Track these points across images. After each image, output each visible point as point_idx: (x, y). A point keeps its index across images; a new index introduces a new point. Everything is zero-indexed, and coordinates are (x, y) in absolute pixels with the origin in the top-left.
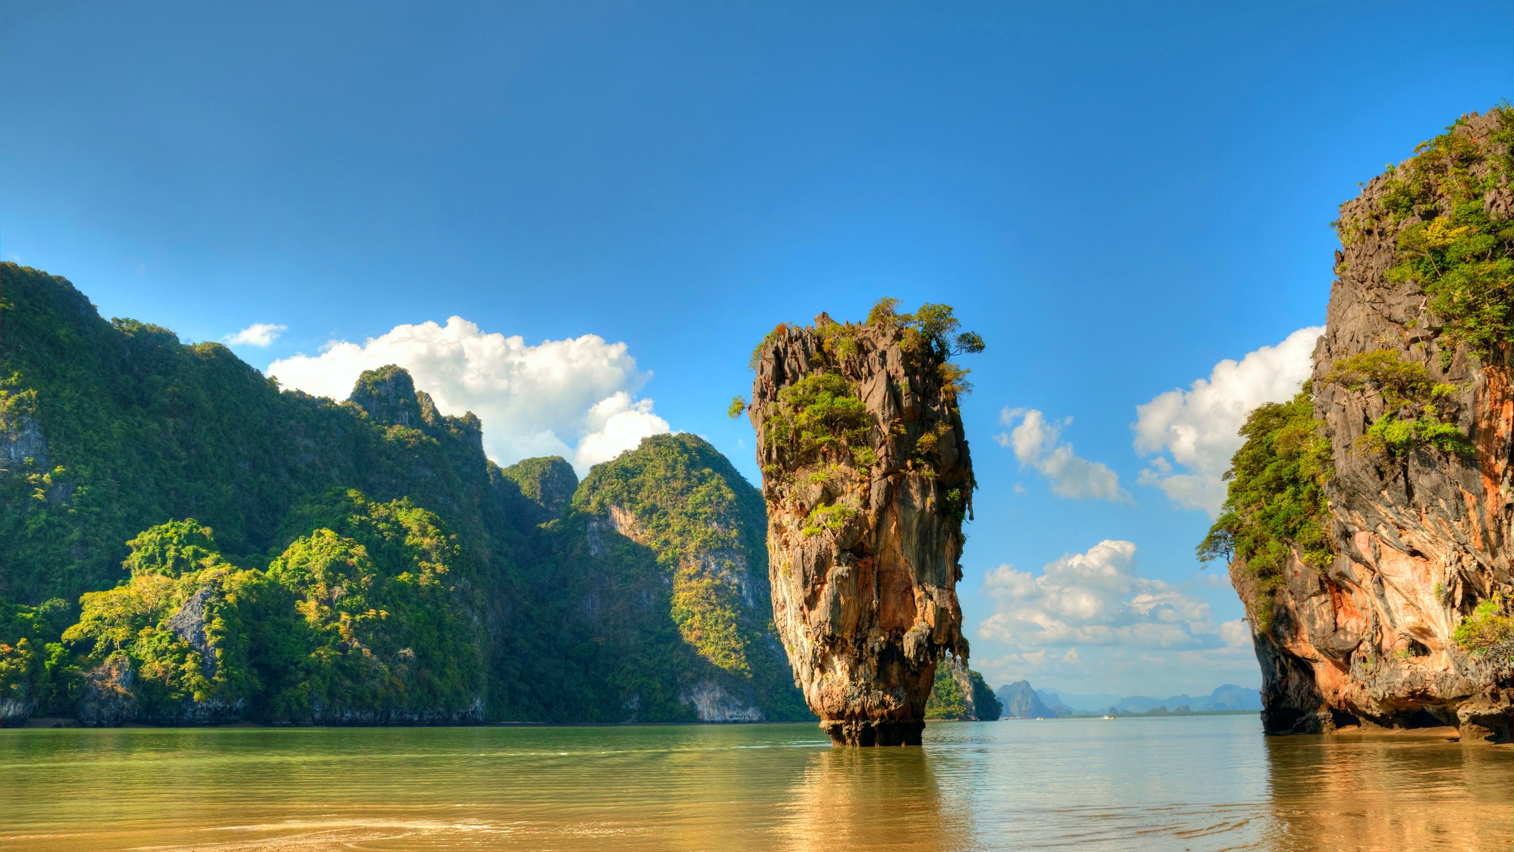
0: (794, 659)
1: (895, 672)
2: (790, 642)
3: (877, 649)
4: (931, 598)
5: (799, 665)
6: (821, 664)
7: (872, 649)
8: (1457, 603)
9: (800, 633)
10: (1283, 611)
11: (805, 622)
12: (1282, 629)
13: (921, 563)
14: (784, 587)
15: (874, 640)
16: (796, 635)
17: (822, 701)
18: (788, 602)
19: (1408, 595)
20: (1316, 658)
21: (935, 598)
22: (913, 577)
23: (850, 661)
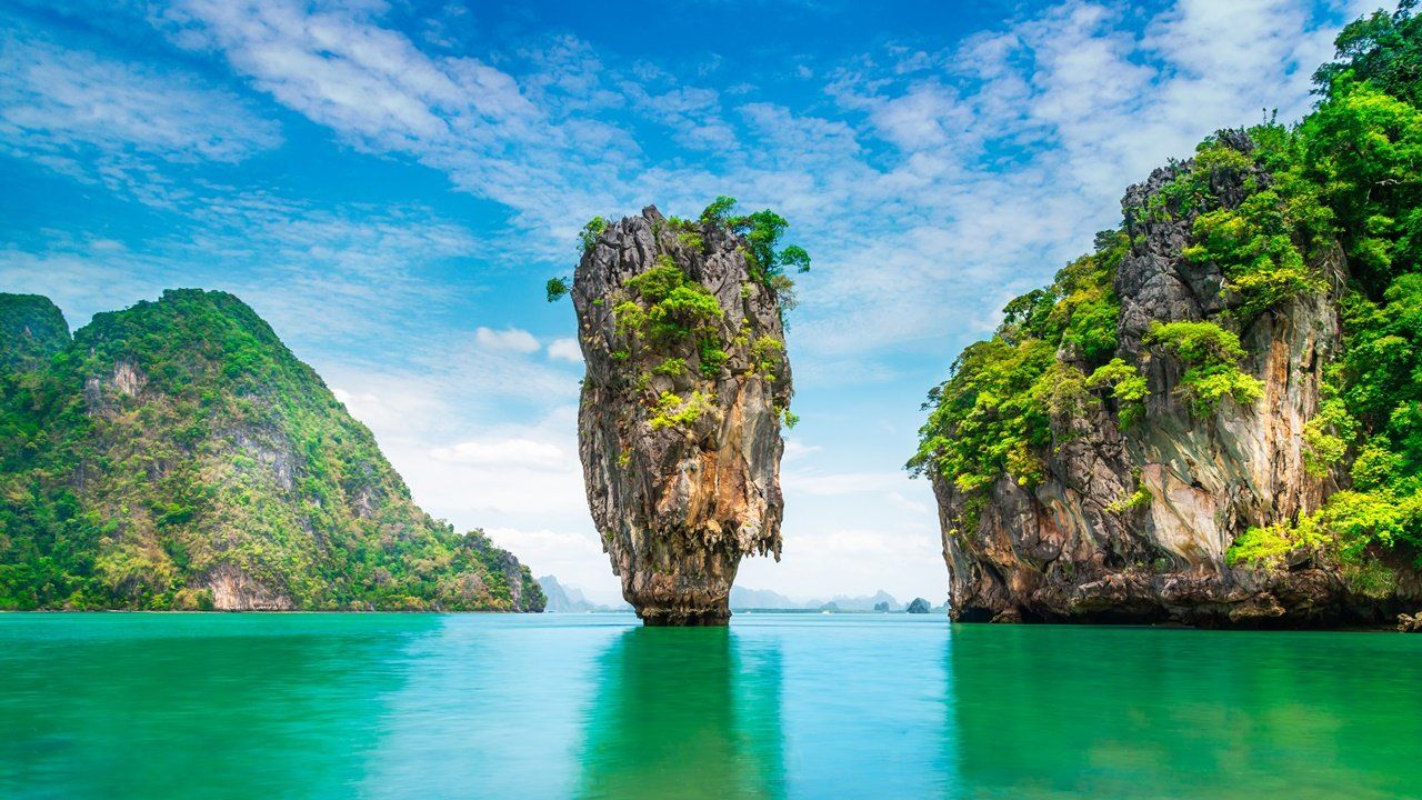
1: (717, 564)
3: (714, 541)
4: (761, 495)
6: (651, 553)
7: (709, 541)
8: (1231, 526)
9: (629, 521)
10: (989, 524)
11: (643, 511)
12: (987, 540)
13: (756, 461)
14: (606, 475)
15: (713, 532)
16: (622, 523)
17: (653, 589)
18: (610, 490)
19: (1185, 518)
20: (1014, 566)
21: (764, 495)
22: (747, 474)
23: (679, 552)
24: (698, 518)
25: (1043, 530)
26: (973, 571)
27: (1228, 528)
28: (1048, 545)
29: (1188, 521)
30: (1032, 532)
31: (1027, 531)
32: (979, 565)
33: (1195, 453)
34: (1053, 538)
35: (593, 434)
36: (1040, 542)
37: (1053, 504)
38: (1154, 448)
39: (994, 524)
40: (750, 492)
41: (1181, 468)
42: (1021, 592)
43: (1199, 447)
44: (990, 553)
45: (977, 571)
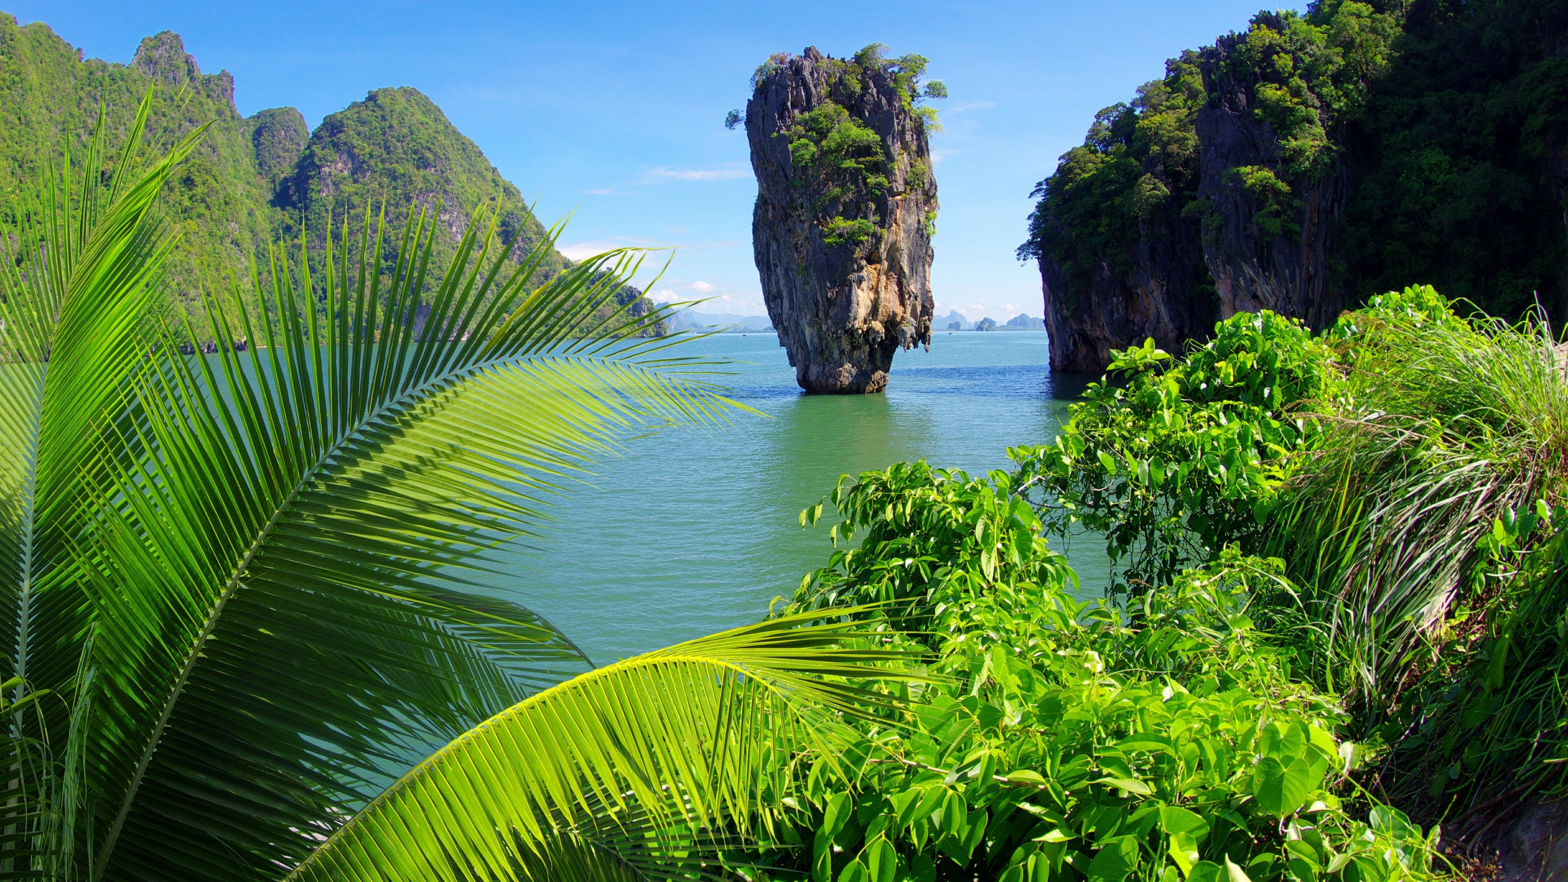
1: (878, 357)
3: (878, 339)
7: (874, 340)
9: (804, 323)
10: (1088, 303)
11: (817, 315)
12: (1085, 317)
13: (912, 269)
14: (782, 282)
15: (878, 332)
16: (797, 324)
17: (827, 380)
18: (785, 294)
20: (1105, 339)
21: (918, 298)
22: (904, 281)
23: (847, 348)
24: (865, 322)
26: (1071, 341)
30: (1121, 312)
31: (1118, 312)
33: (1257, 274)
34: (1138, 318)
35: (768, 245)
36: (1127, 321)
37: (1139, 291)
38: (1228, 267)
40: (907, 296)
41: (1245, 283)
43: (1260, 270)
44: (1087, 327)
45: (1075, 340)
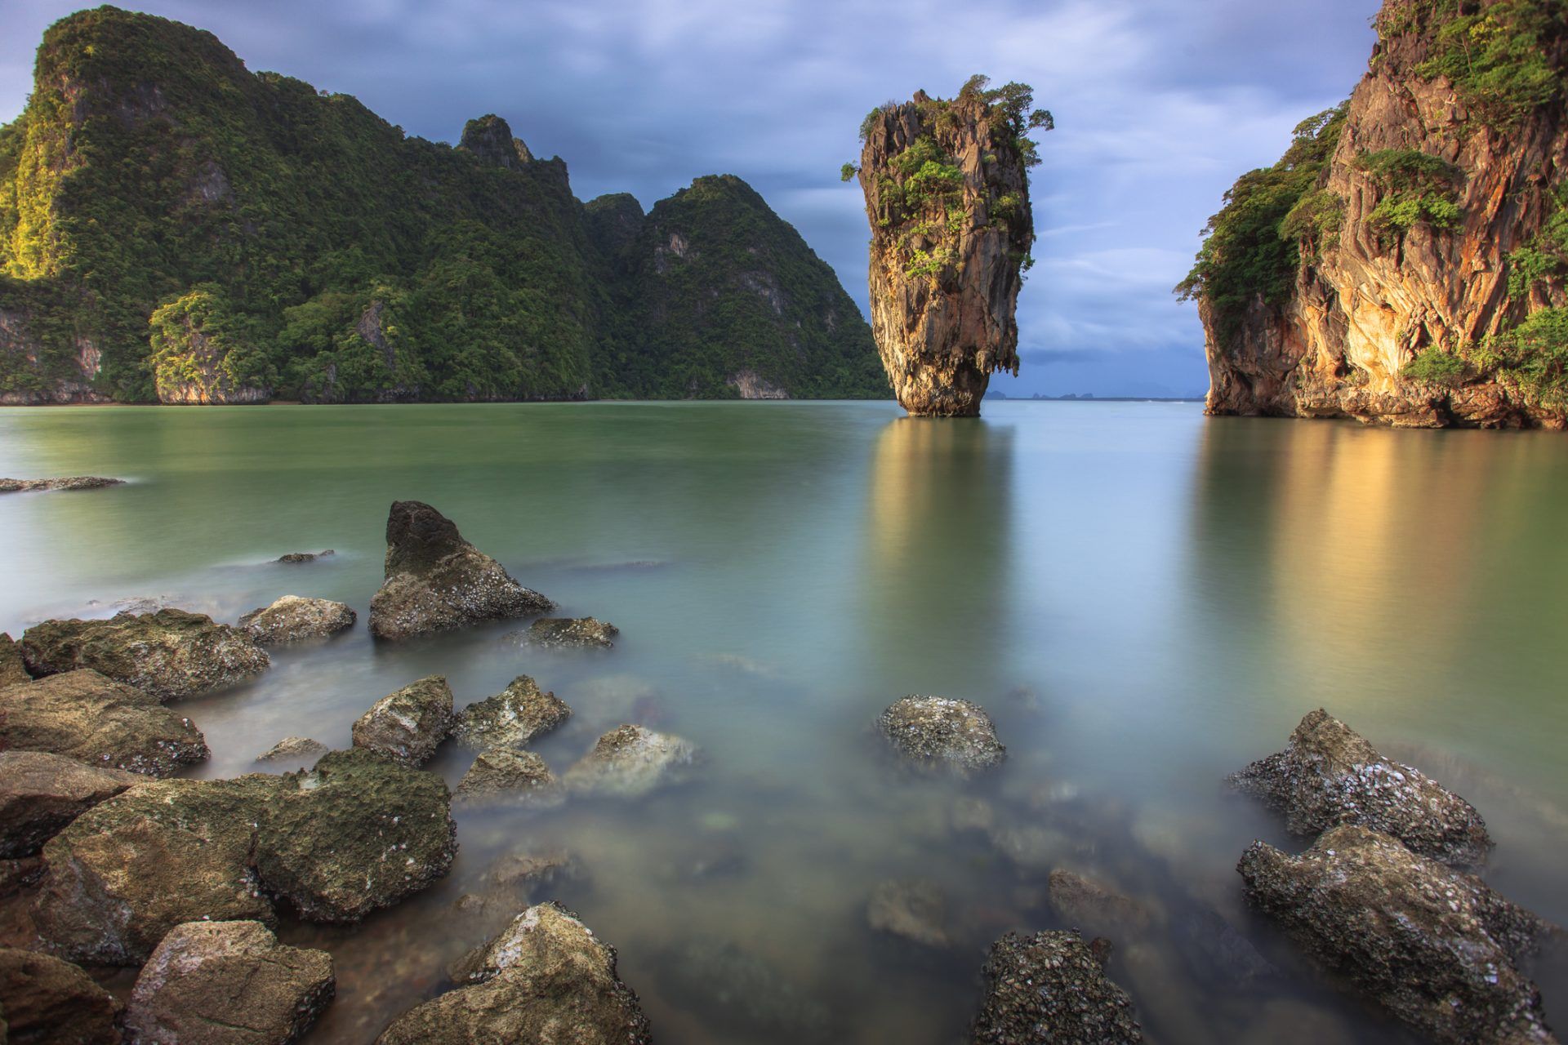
0: (889, 367)
1: (967, 379)
2: (886, 355)
3: (956, 363)
4: (998, 325)
5: (893, 372)
6: (913, 371)
7: (953, 363)
8: (1412, 345)
10: (1239, 338)
12: (1236, 352)
13: (993, 299)
14: (884, 314)
18: (886, 325)
19: (1371, 338)
20: (1258, 375)
21: (1001, 324)
22: (985, 310)
24: (944, 346)
25: (1286, 343)
26: (1225, 379)
27: (1408, 347)
28: (1287, 357)
29: (1373, 341)
30: (1274, 345)
31: (1270, 345)
32: (1230, 374)
33: (1383, 277)
34: (1293, 351)
37: (1297, 320)
38: (1345, 273)
39: (1243, 338)
40: (988, 323)
41: (1370, 290)
42: (1261, 397)
43: (1386, 271)
44: (1238, 363)
45: (1228, 379)
